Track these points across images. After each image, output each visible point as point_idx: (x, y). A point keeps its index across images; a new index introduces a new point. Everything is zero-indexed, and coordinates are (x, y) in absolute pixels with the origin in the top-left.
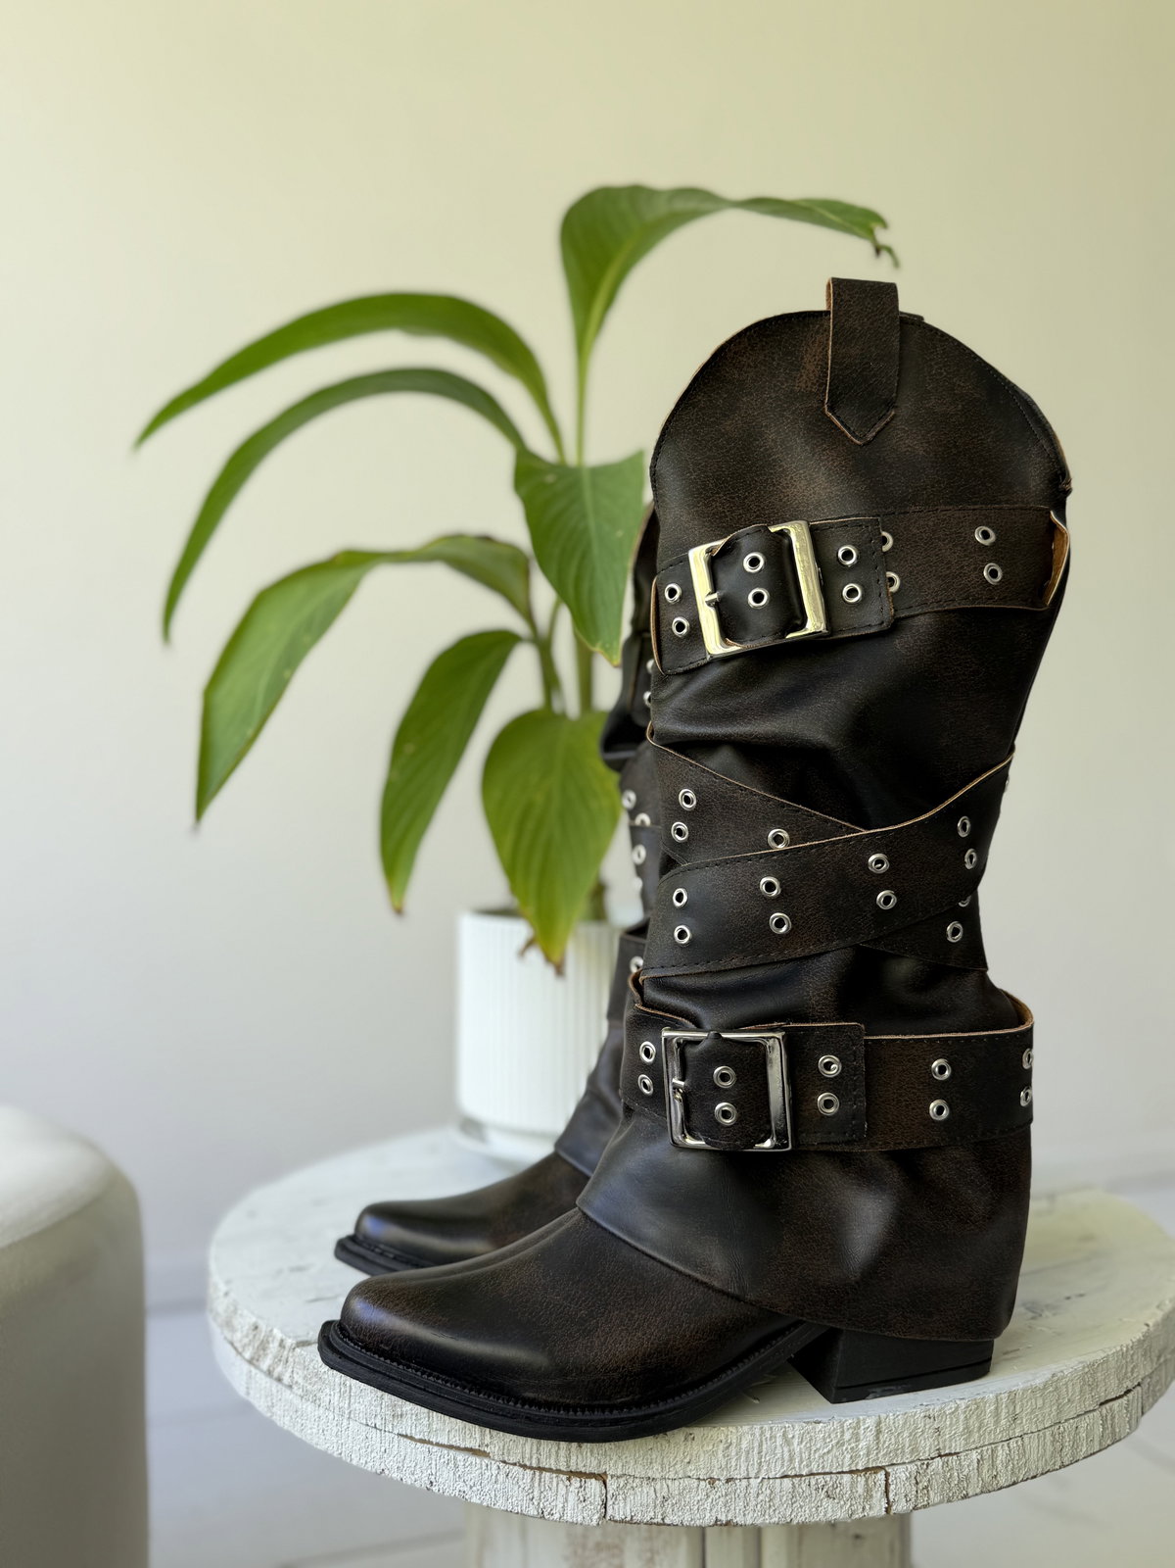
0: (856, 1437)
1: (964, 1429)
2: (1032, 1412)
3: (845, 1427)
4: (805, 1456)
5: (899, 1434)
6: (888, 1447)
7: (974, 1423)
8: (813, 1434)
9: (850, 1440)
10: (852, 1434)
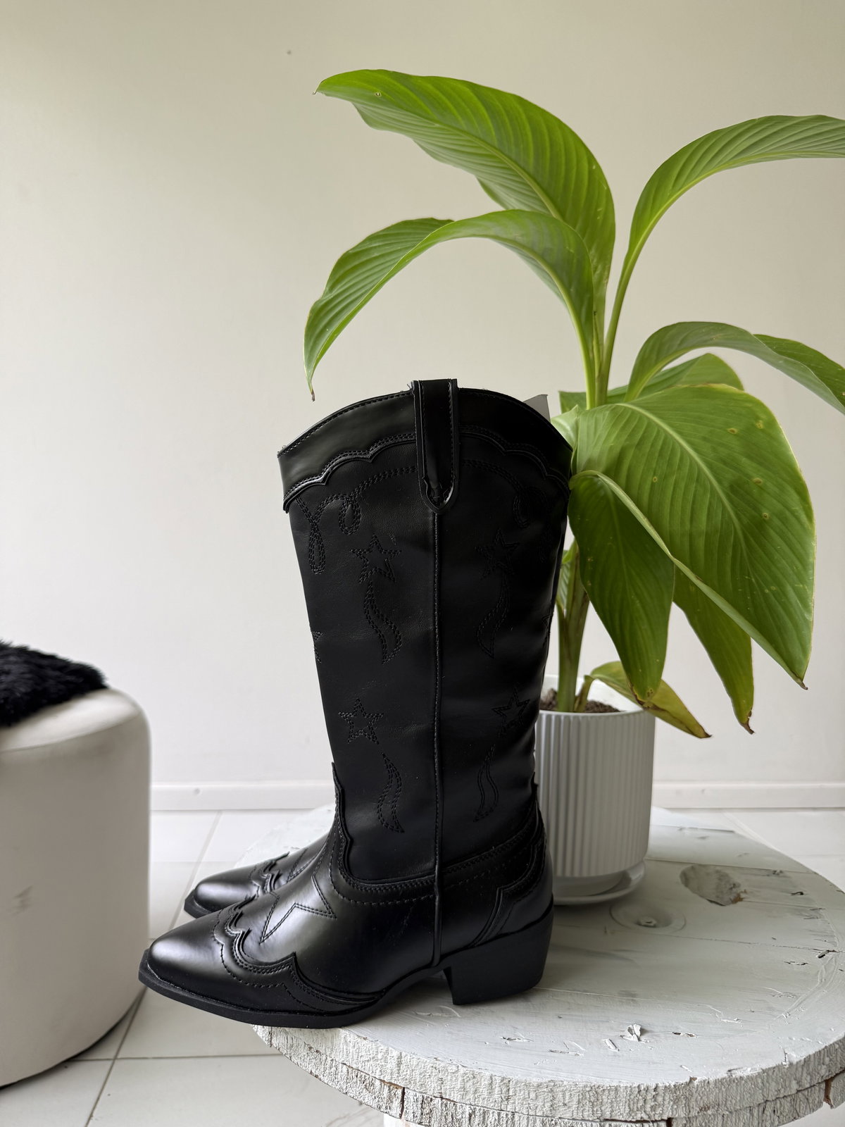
0: (385, 1060)
1: (461, 1088)
3: (379, 1050)
4: (355, 1057)
5: (413, 1070)
6: (405, 1075)
7: (469, 1086)
8: (360, 1045)
9: (381, 1059)
10: (383, 1056)
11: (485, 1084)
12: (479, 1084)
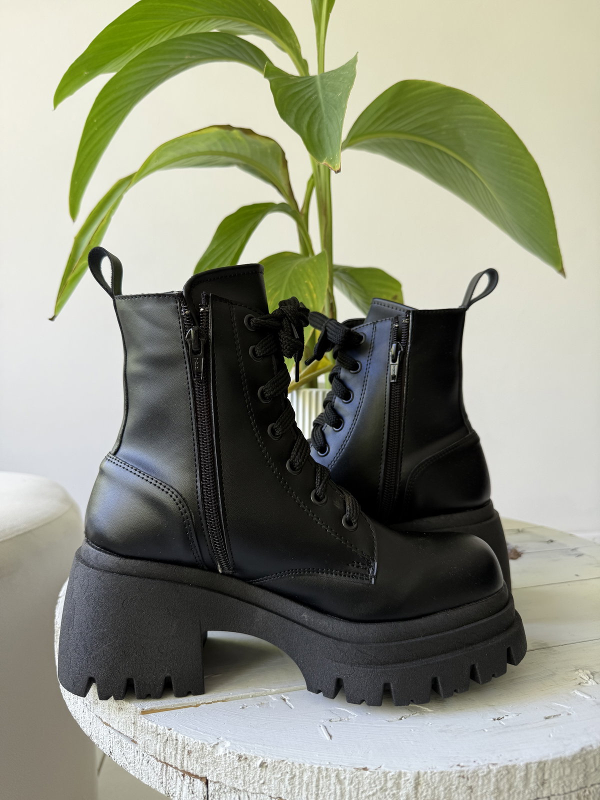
0: (398, 786)
1: (495, 789)
2: (560, 778)
3: (388, 778)
4: (354, 794)
5: (435, 788)
6: (425, 796)
7: (504, 785)
8: (361, 779)
9: (392, 787)
10: (394, 782)
11: (520, 777)
12: (513, 778)
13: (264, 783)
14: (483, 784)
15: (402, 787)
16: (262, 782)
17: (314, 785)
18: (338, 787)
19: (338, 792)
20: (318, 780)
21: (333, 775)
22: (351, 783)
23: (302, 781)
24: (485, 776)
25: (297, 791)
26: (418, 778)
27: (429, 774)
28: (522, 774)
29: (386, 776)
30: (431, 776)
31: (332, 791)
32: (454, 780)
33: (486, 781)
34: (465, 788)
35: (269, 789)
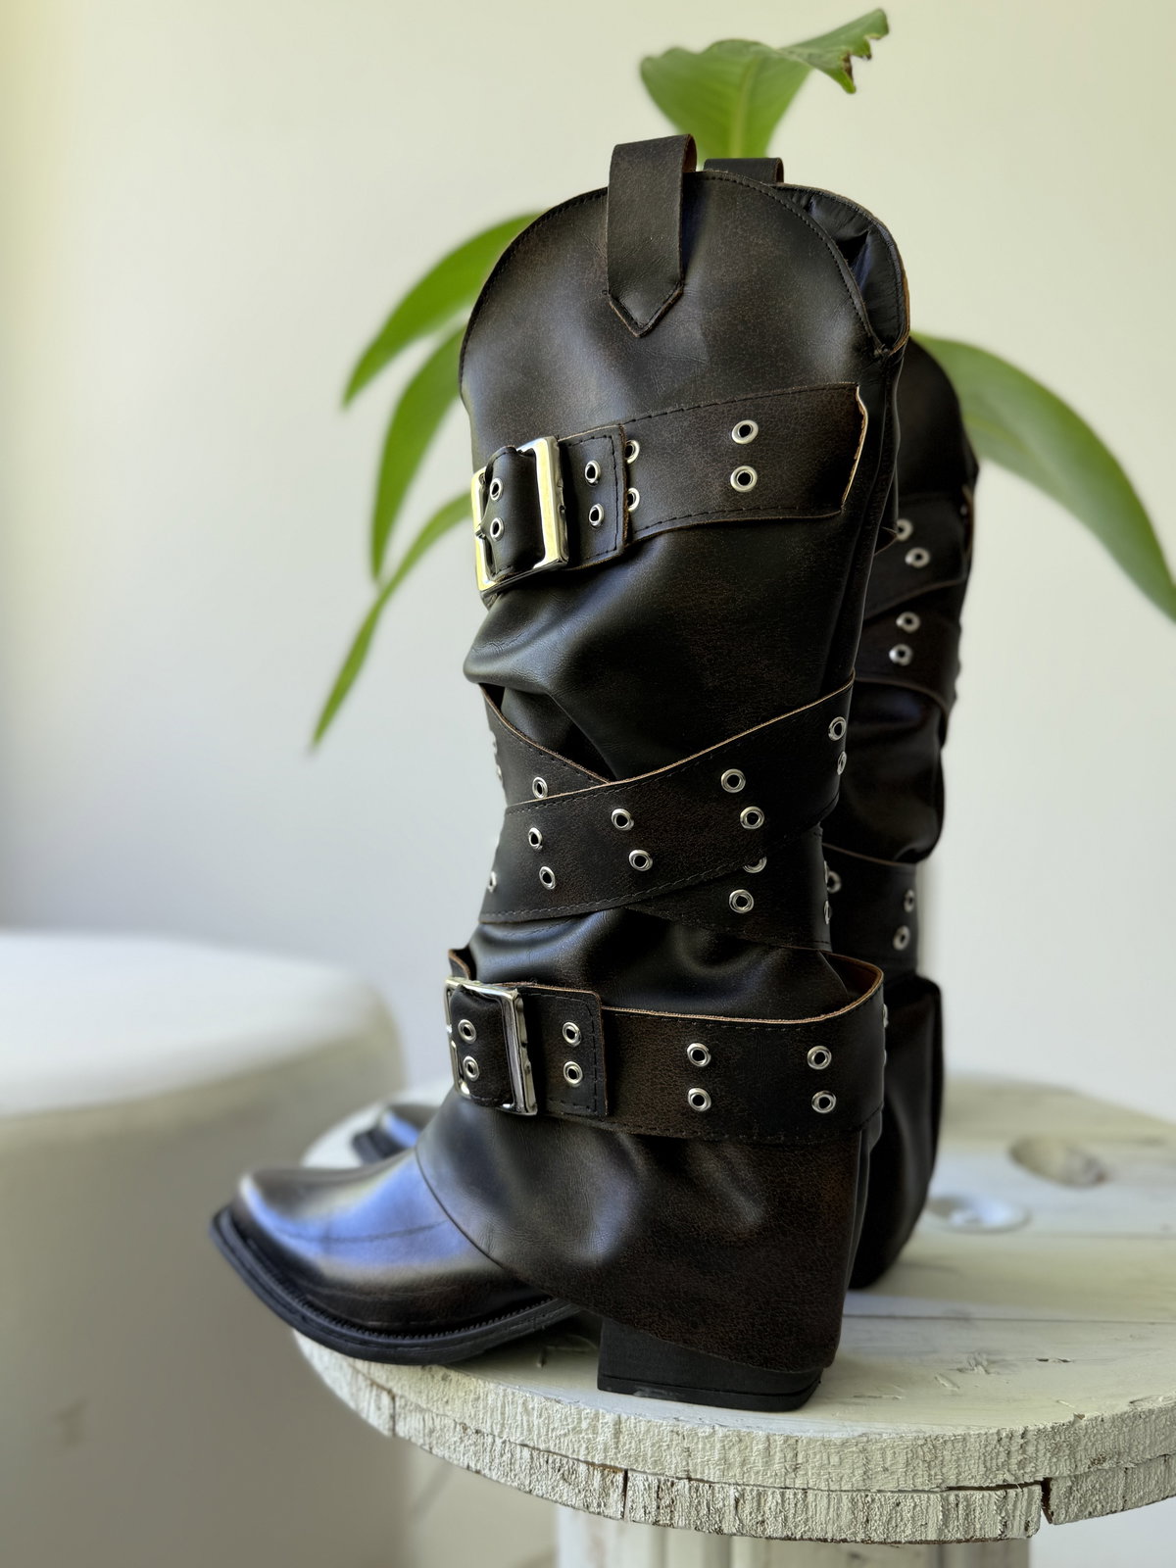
1: (720, 1459)
2: (822, 1466)
3: (582, 1415)
4: (543, 1431)
6: (629, 1450)
7: (734, 1455)
8: (550, 1412)
9: (587, 1429)
10: (589, 1424)
11: (758, 1450)
12: (748, 1450)
13: (447, 1402)
14: (704, 1449)
15: (600, 1431)
16: (445, 1400)
17: (499, 1411)
18: (525, 1418)
19: (525, 1424)
20: (503, 1406)
21: (520, 1401)
22: (541, 1415)
23: (487, 1404)
24: (707, 1437)
25: (481, 1416)
26: (618, 1422)
27: (633, 1421)
28: (760, 1447)
29: (579, 1413)
30: (635, 1423)
31: (519, 1422)
32: (665, 1435)
33: (708, 1446)
34: (679, 1449)
35: (453, 1410)
